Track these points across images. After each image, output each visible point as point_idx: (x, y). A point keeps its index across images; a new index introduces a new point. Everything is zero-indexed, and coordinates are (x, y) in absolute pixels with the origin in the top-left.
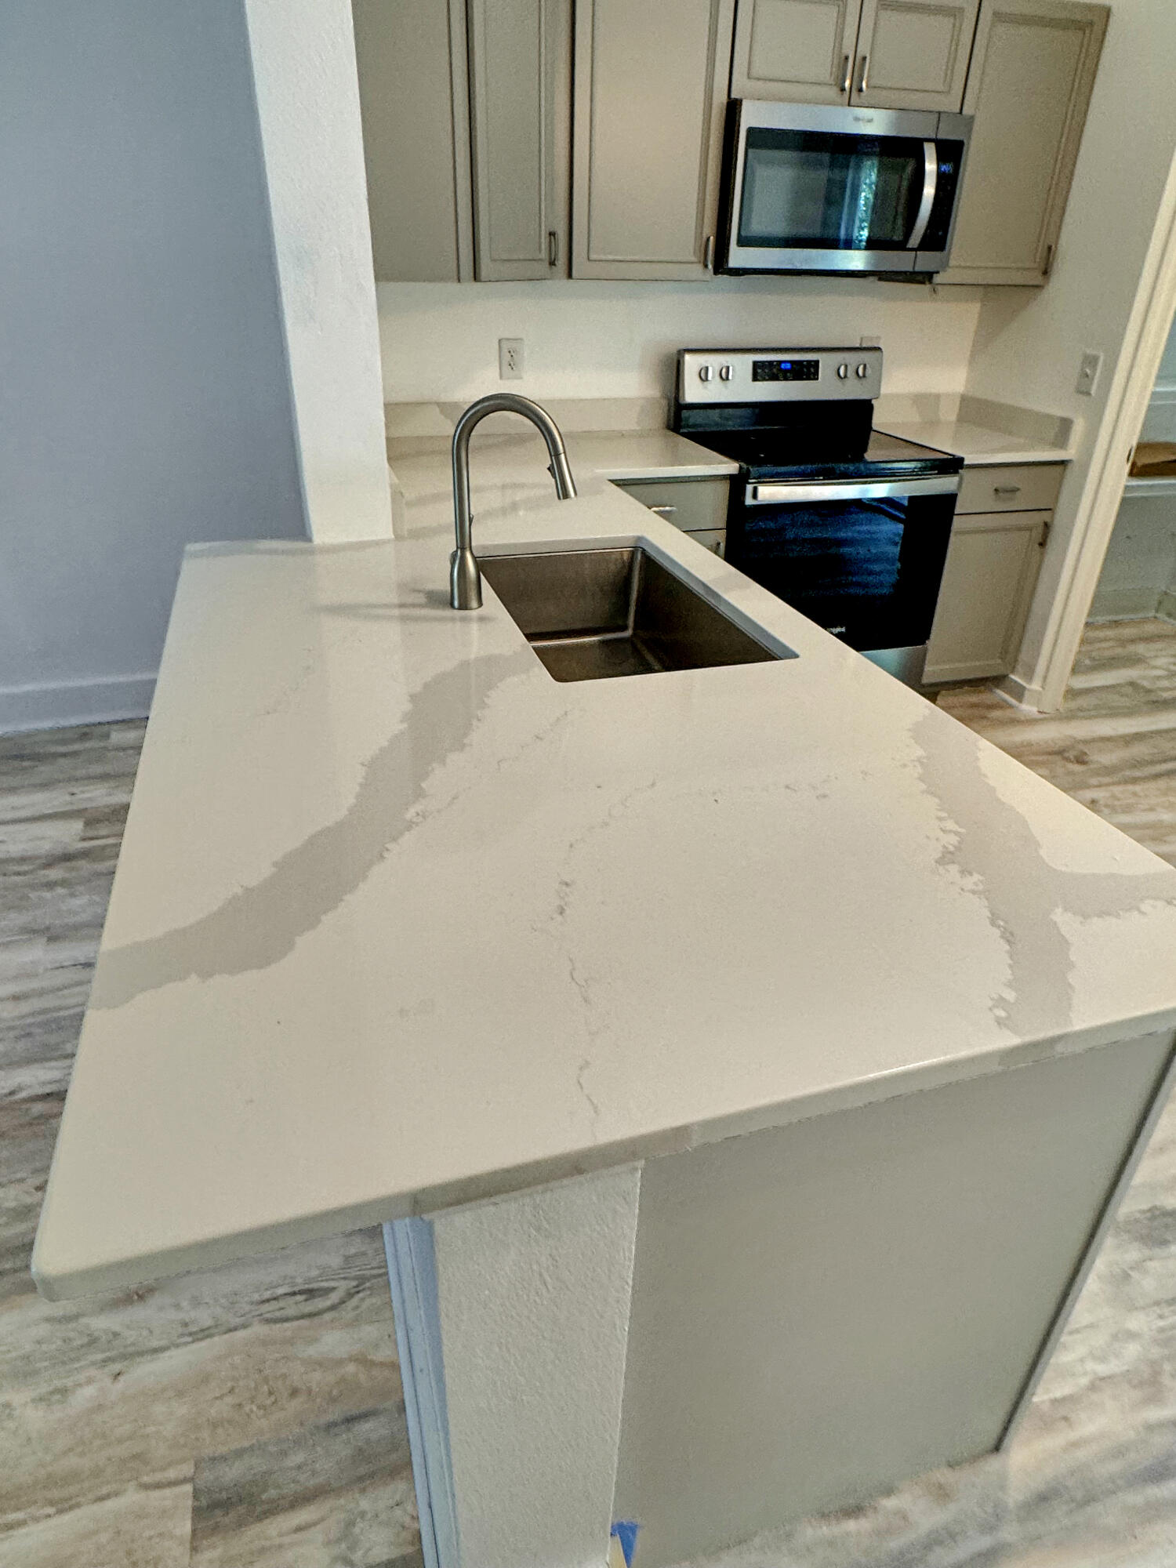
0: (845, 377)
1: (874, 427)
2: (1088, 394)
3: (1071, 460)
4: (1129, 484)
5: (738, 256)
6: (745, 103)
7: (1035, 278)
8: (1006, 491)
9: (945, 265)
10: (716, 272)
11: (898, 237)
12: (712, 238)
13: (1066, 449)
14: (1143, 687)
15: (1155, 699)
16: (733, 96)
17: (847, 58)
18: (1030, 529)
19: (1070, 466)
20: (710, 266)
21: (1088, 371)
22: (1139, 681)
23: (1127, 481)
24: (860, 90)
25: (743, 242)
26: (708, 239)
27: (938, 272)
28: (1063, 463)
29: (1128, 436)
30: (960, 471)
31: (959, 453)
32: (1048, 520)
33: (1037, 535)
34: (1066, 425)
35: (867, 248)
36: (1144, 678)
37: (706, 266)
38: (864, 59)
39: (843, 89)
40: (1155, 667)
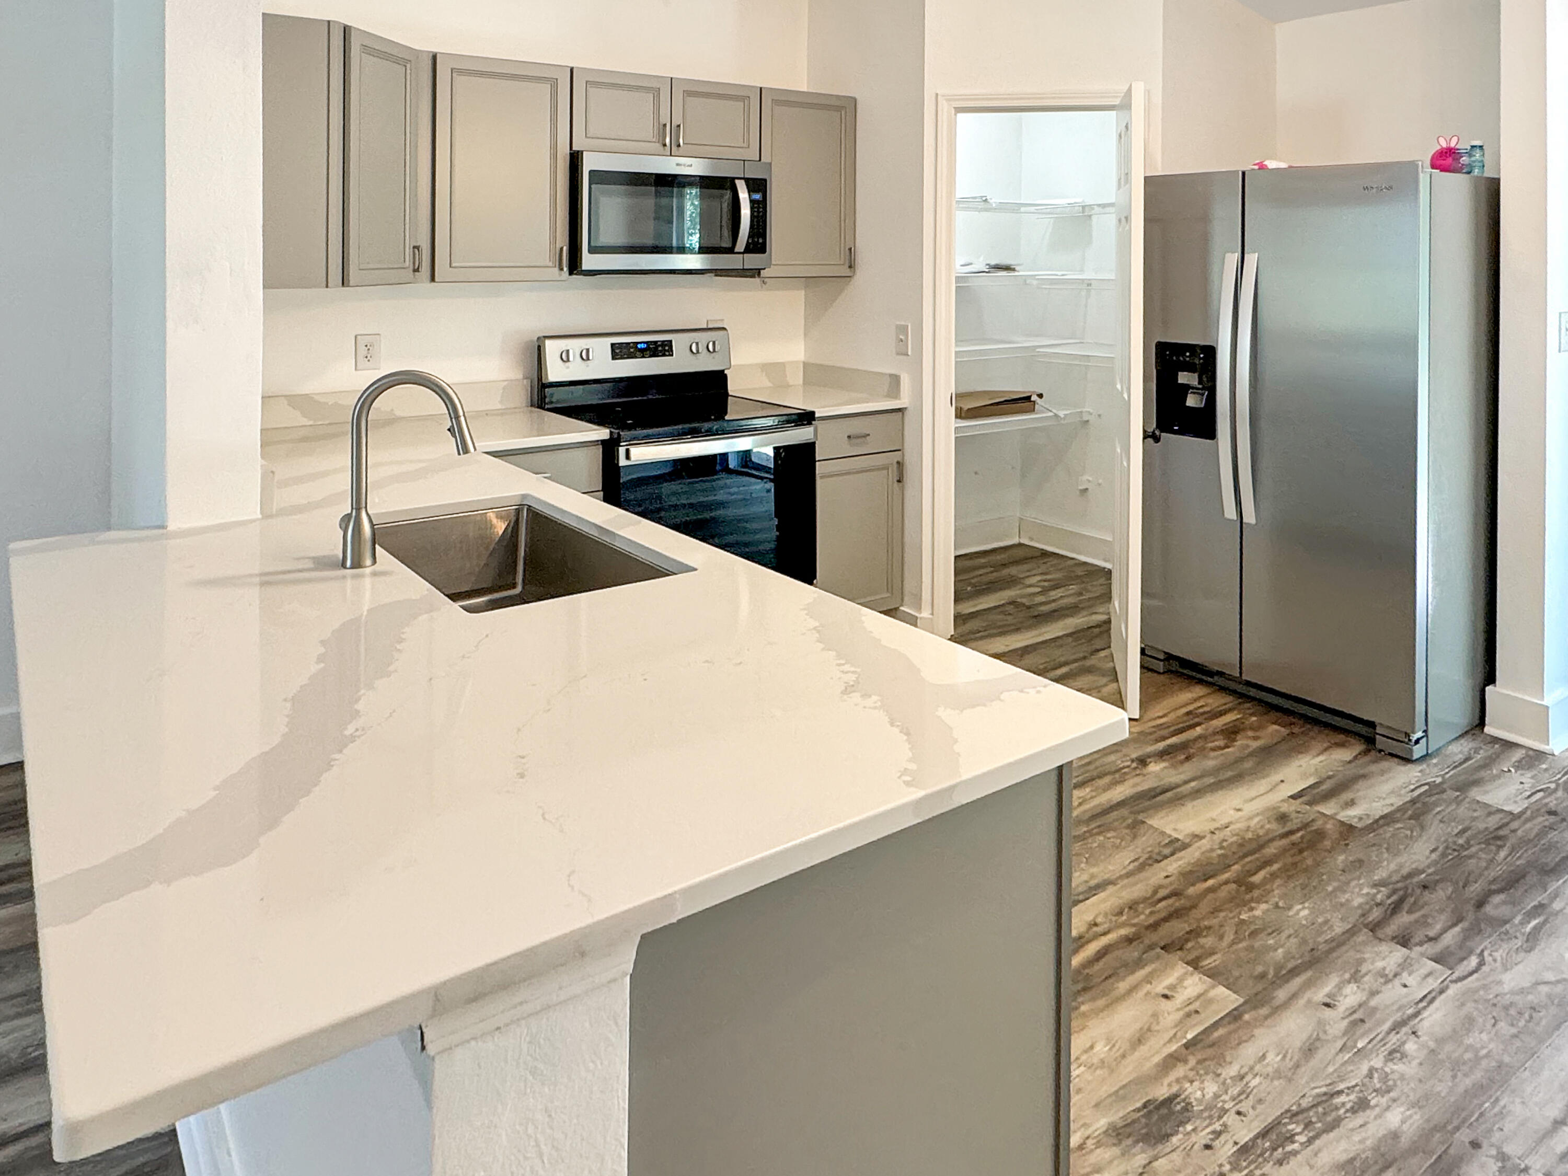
0: (698, 351)
1: (730, 393)
2: (908, 355)
3: (906, 408)
4: (957, 425)
5: (589, 261)
6: (585, 153)
7: (845, 271)
8: (858, 437)
9: (769, 265)
10: (571, 273)
11: (726, 244)
12: (565, 248)
13: (900, 399)
14: (1024, 605)
15: (1036, 613)
16: (574, 149)
17: (665, 125)
18: (885, 468)
19: (907, 413)
20: (565, 269)
21: (901, 337)
22: (1019, 600)
23: (956, 423)
24: (679, 146)
25: (593, 250)
26: (561, 249)
27: (764, 269)
28: (899, 410)
29: (947, 386)
30: (813, 422)
31: (809, 408)
32: (900, 460)
33: (893, 473)
34: (895, 380)
35: (699, 253)
36: (1022, 596)
37: (562, 269)
38: (679, 126)
39: (665, 145)
40: (1030, 586)
